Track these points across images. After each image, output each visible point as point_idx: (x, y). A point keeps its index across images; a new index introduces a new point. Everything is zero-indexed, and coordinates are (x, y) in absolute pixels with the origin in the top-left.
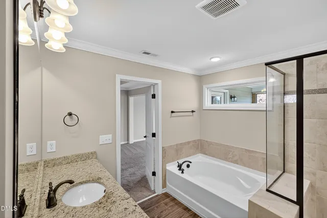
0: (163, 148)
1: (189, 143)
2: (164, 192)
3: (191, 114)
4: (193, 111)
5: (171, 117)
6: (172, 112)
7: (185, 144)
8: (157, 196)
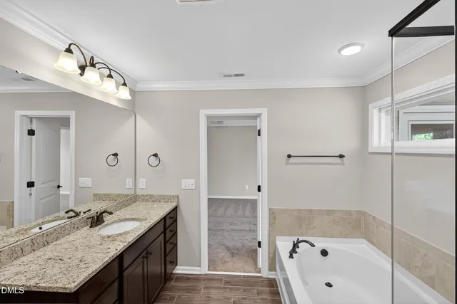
0: (270, 209)
1: (330, 212)
2: (270, 277)
3: (338, 160)
4: (341, 156)
5: (287, 164)
6: (289, 156)
7: (321, 212)
8: (258, 277)
